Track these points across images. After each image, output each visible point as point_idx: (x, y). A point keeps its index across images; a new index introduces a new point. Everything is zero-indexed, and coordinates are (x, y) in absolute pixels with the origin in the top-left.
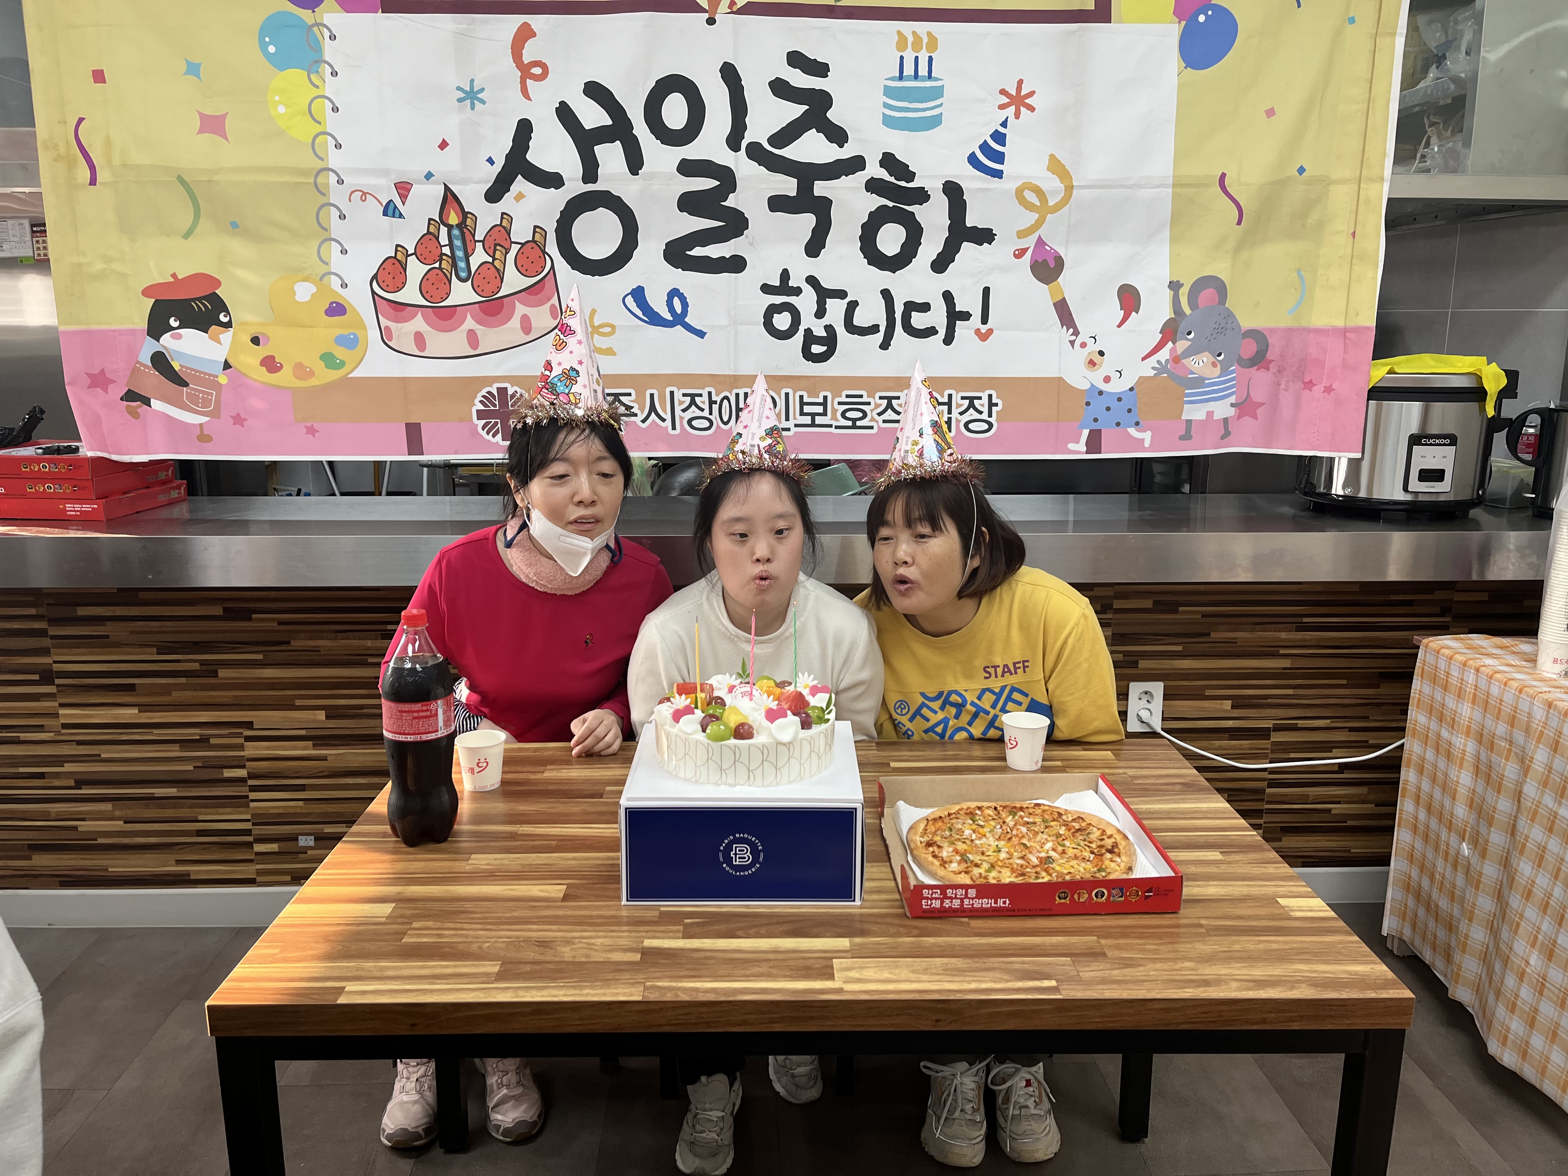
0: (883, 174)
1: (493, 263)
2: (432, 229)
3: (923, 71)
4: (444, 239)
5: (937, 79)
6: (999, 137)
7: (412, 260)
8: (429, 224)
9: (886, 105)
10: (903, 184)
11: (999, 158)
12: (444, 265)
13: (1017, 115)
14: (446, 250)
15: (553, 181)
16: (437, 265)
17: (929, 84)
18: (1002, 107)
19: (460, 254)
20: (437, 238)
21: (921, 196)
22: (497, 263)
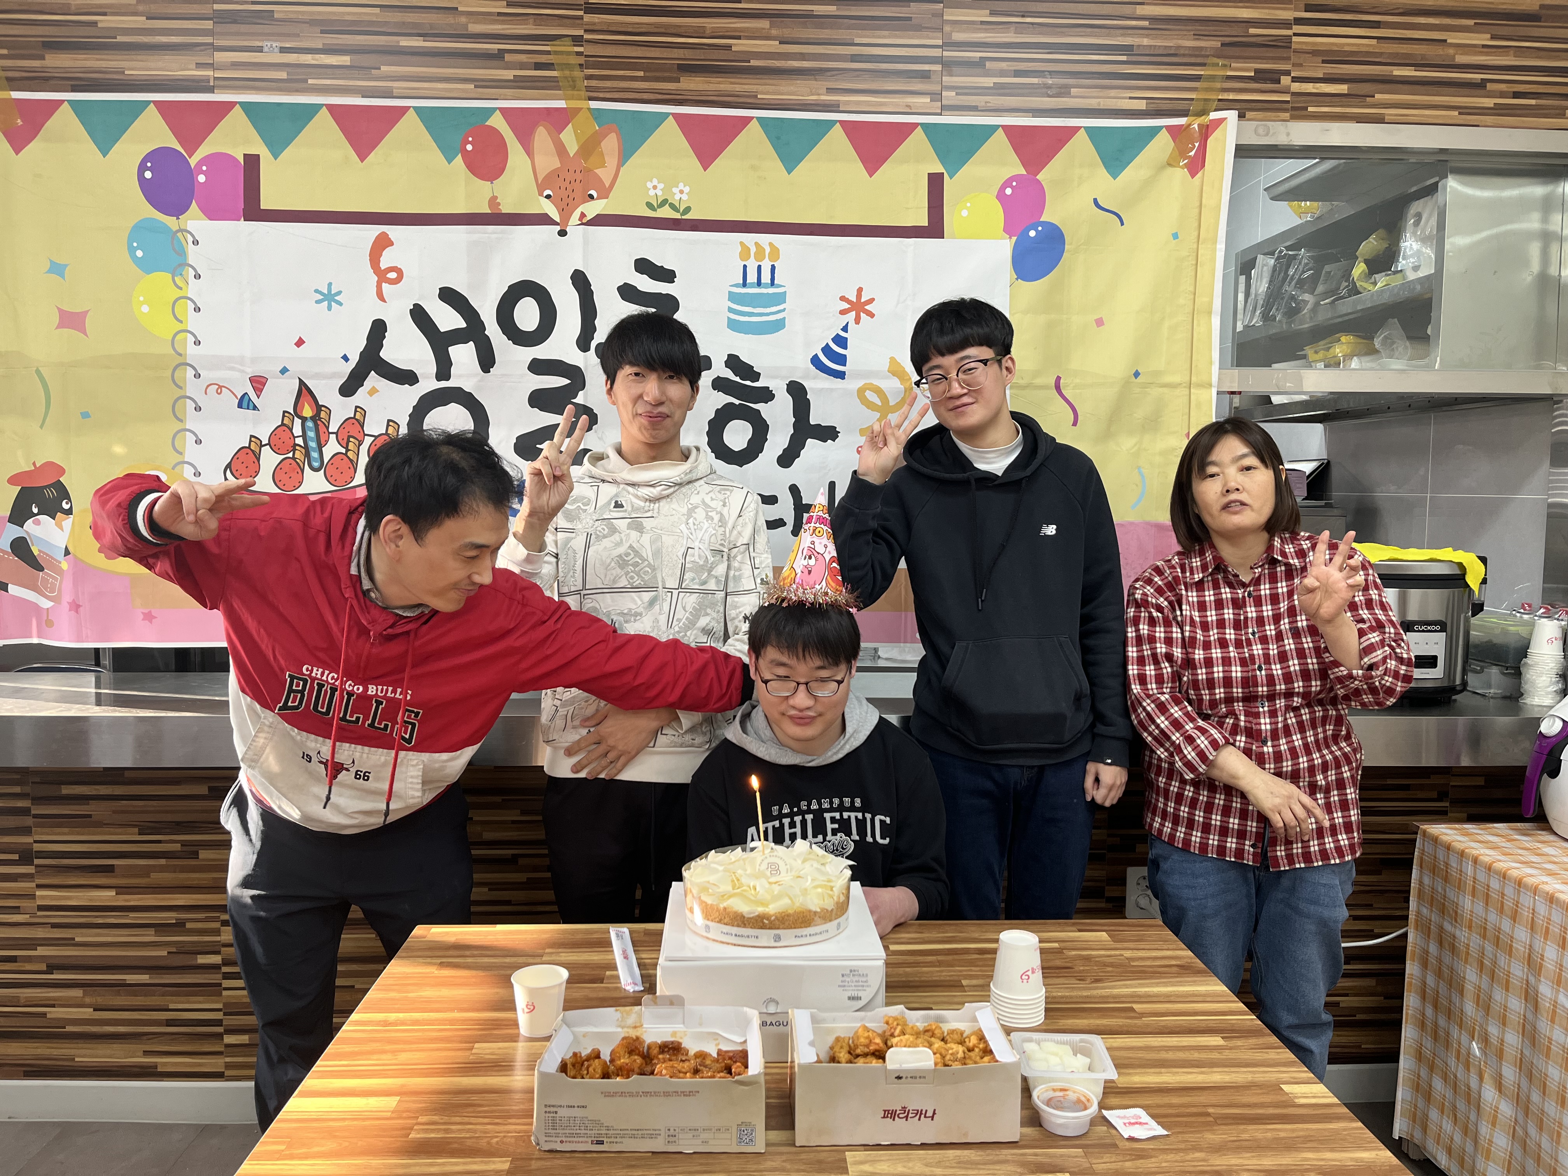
0: (729, 374)
1: (346, 454)
2: (286, 421)
3: (766, 278)
4: (297, 430)
5: (780, 286)
6: (841, 341)
7: (266, 450)
8: (284, 416)
9: (730, 310)
10: (748, 383)
11: (841, 360)
12: (298, 455)
13: (857, 321)
14: (300, 441)
15: (408, 378)
16: (290, 455)
17: (771, 290)
18: (843, 312)
19: (313, 444)
20: (291, 430)
21: (766, 395)
22: (350, 454)
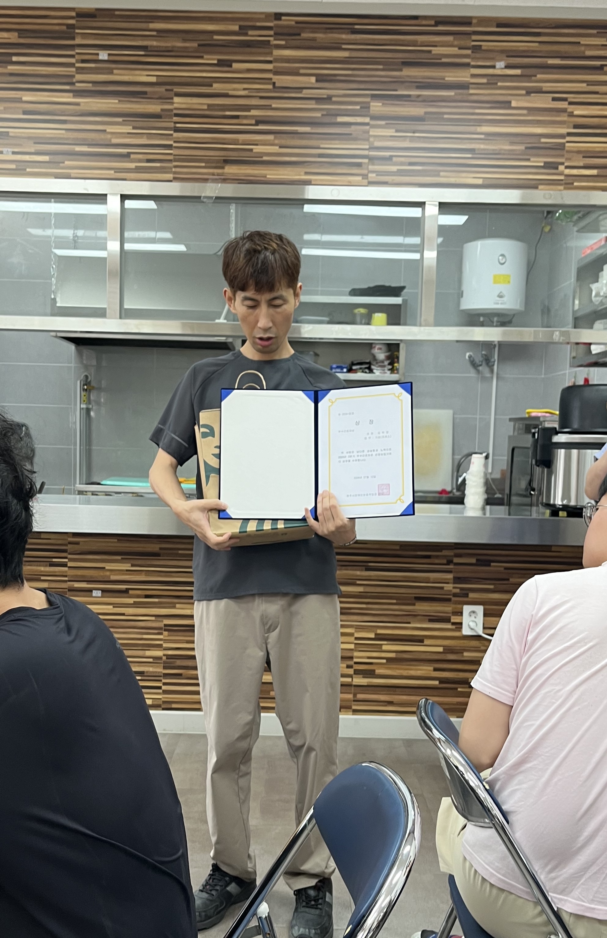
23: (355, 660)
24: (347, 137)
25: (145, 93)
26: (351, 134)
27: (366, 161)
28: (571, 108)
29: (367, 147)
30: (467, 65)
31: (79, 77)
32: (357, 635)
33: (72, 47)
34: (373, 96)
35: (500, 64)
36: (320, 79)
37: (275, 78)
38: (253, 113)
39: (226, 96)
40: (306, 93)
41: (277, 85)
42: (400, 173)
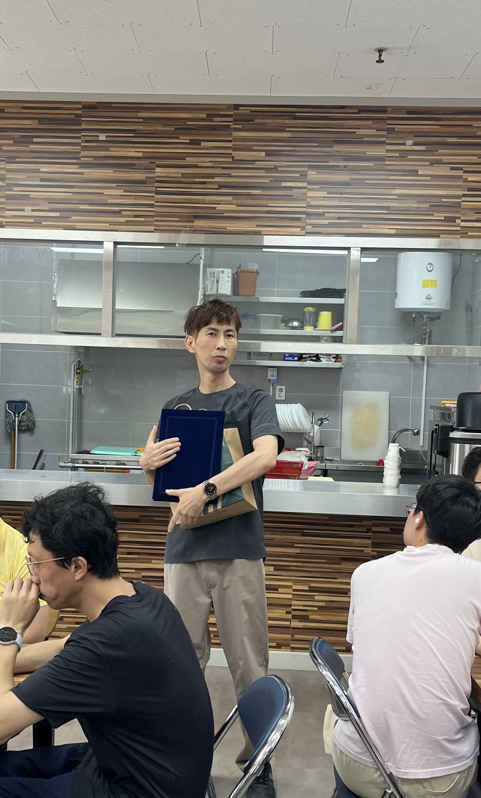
23: (293, 607)
24: (289, 198)
25: (134, 165)
26: (292, 196)
27: (304, 216)
28: (465, 176)
29: (305, 205)
30: (384, 143)
31: (83, 153)
32: (294, 587)
33: (79, 131)
34: (310, 167)
35: (410, 142)
36: (269, 153)
37: (234, 153)
38: (217, 179)
39: (196, 167)
40: (257, 164)
41: (235, 159)
42: (330, 225)
